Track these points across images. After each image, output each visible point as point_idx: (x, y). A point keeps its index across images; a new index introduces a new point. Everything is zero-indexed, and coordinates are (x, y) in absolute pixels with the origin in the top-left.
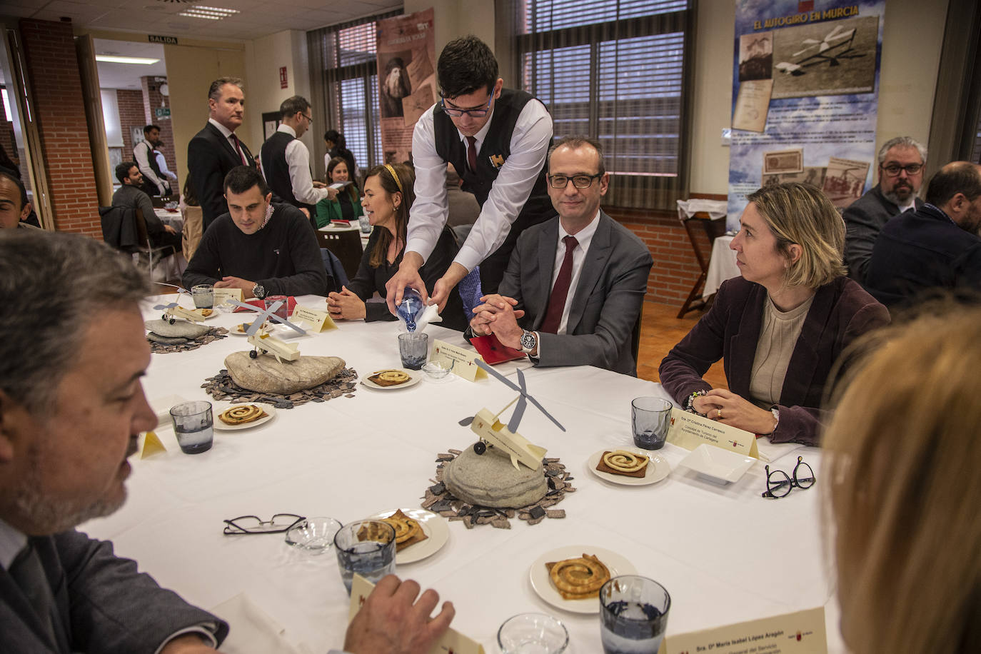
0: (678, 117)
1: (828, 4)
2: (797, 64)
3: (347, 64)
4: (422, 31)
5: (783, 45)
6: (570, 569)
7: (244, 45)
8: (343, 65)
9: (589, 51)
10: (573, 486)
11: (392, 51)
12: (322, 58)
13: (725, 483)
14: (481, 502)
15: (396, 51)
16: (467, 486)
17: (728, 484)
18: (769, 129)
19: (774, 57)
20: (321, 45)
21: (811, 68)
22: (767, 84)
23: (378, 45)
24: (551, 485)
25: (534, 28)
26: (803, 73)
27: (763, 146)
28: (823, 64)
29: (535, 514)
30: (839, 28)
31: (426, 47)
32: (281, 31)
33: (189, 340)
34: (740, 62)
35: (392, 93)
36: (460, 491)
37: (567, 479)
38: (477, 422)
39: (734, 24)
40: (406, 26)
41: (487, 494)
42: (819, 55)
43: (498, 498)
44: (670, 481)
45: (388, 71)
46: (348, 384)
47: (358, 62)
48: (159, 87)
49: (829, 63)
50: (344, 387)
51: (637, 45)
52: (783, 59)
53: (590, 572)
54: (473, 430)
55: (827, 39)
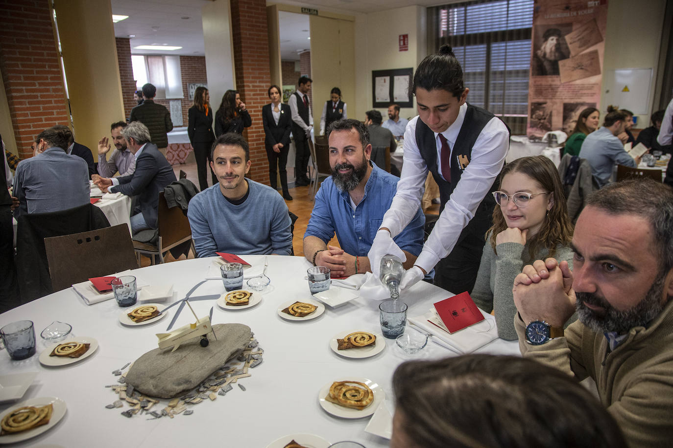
4: (591, 7)
11: (549, 23)
15: (555, 23)
31: (595, 19)
35: (547, 56)
45: (543, 39)
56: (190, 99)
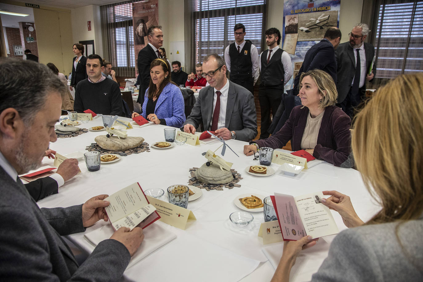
0: (260, 48)
1: (319, 5)
2: (307, 28)
3: (119, 21)
4: (153, 8)
5: (302, 20)
6: (248, 200)
7: (70, 10)
8: (116, 21)
9: (224, 19)
10: (242, 177)
11: (140, 16)
12: (107, 18)
13: (294, 175)
14: (211, 182)
15: (141, 16)
16: (206, 177)
17: (295, 175)
18: (297, 53)
19: (299, 25)
20: (107, 12)
21: (312, 30)
22: (296, 35)
23: (133, 13)
24: (234, 177)
25: (201, 9)
26: (310, 32)
27: (294, 60)
28: (317, 28)
29: (231, 186)
30: (323, 14)
31: (155, 15)
32: (88, 5)
33: (73, 133)
34: (285, 26)
35: (139, 34)
36: (203, 179)
37: (239, 175)
38: (207, 154)
39: (283, 11)
40: (146, 6)
41: (213, 179)
42: (316, 25)
43: (217, 181)
44: (275, 175)
45: (137, 25)
46: (146, 147)
47: (124, 20)
48: (28, 27)
49: (319, 28)
50: (145, 148)
51: (244, 18)
52: (302, 26)
53: (255, 201)
54: (206, 157)
55: (319, 19)
56: (15, 55)
